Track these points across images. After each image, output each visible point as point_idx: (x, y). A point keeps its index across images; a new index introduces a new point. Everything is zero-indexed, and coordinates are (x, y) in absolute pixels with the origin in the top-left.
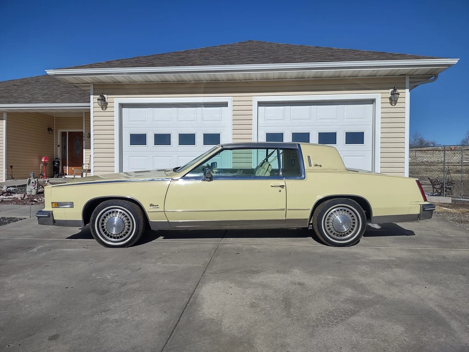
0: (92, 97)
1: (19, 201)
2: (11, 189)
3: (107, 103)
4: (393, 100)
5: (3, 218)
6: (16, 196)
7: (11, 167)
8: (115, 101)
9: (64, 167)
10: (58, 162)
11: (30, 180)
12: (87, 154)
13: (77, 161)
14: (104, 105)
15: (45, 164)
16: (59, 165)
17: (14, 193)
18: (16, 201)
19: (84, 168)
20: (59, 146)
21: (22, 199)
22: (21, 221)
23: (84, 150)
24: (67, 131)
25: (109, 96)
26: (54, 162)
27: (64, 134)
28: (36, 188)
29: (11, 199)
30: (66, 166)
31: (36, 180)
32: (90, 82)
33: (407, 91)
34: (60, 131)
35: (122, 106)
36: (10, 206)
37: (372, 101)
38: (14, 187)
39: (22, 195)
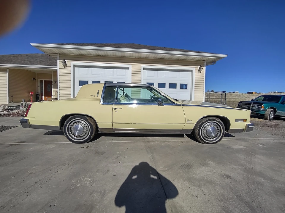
0: (58, 61)
1: (15, 114)
2: (11, 107)
3: (67, 65)
4: (200, 71)
5: (2, 127)
6: (14, 111)
7: (12, 96)
8: (71, 63)
9: (42, 97)
10: (39, 94)
11: (22, 103)
12: (54, 91)
13: (48, 94)
14: (65, 65)
15: (32, 95)
16: (39, 96)
17: (13, 110)
18: (13, 115)
19: (53, 97)
20: (39, 87)
21: (17, 113)
22: (14, 128)
23: (52, 89)
24: (43, 80)
25: (68, 61)
26: (37, 95)
27: (42, 82)
28: (26, 107)
29: (10, 113)
30: (43, 96)
31: (26, 103)
32: (57, 53)
33: (205, 67)
34: (39, 80)
35: (75, 66)
36: (9, 118)
37: (191, 71)
38: (13, 106)
39: (18, 111)
